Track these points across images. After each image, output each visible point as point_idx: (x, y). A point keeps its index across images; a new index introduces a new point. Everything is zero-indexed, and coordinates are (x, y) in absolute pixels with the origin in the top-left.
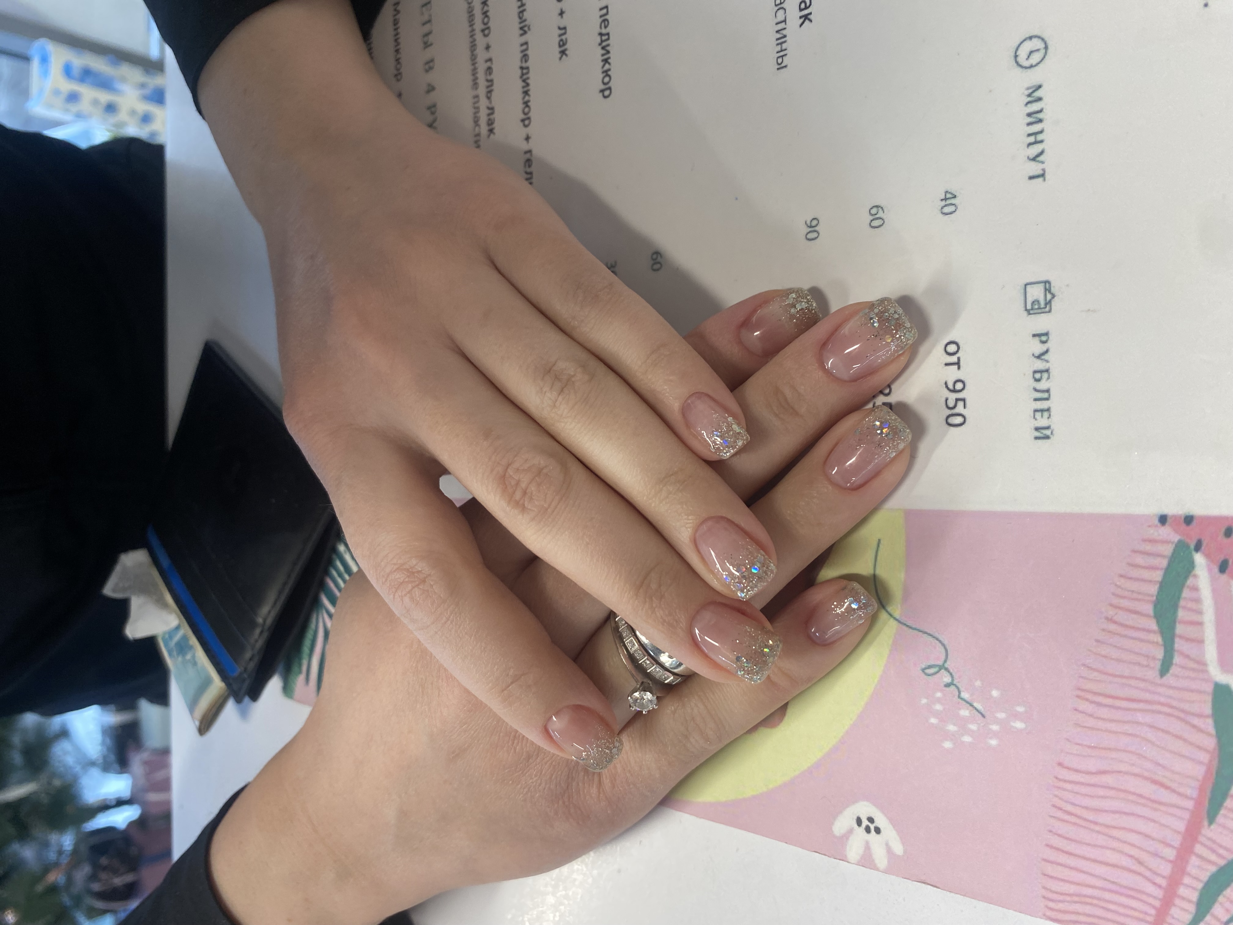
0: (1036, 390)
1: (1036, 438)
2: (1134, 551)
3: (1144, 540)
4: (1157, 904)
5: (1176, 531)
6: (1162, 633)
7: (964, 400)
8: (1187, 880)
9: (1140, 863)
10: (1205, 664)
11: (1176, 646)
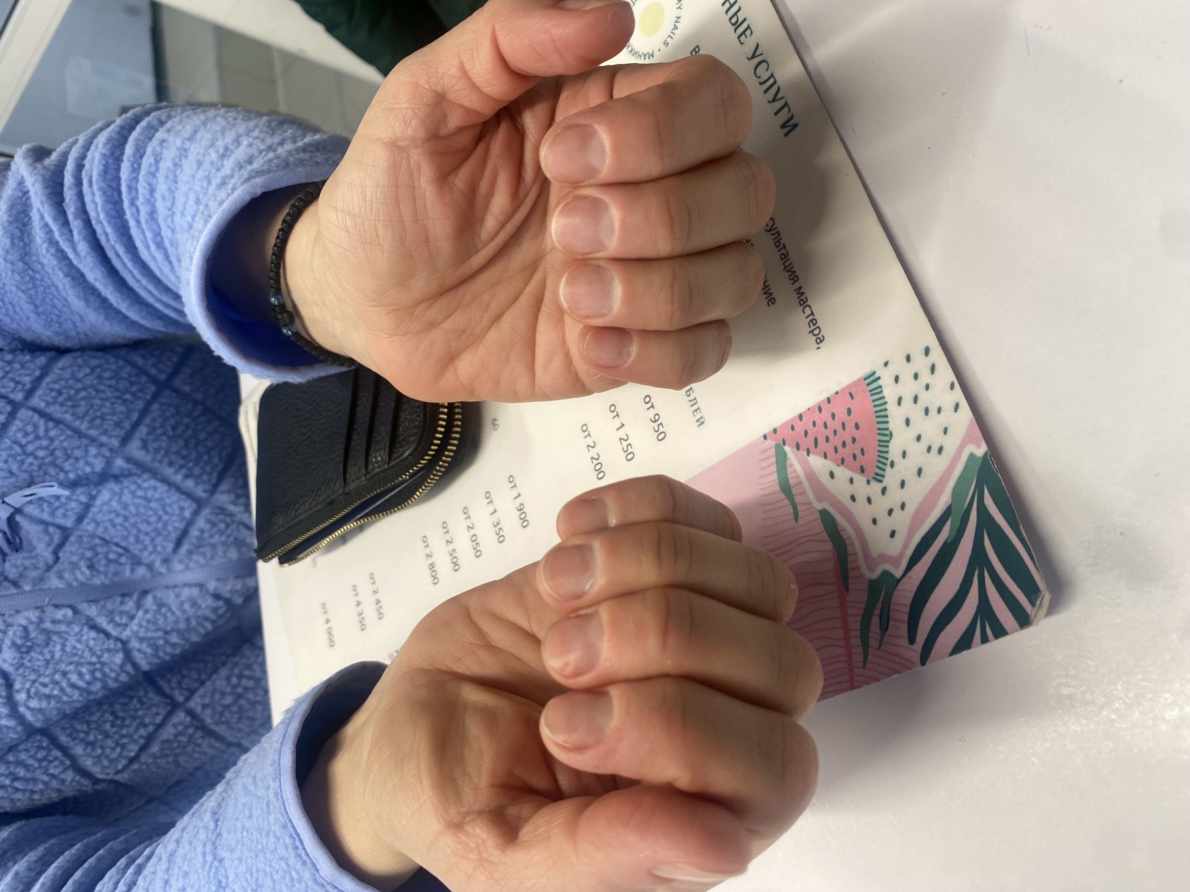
0: (690, 401)
1: (699, 426)
2: (760, 461)
3: (762, 453)
4: (845, 658)
5: (773, 440)
6: (787, 498)
7: (661, 424)
8: (852, 634)
9: (829, 638)
10: (811, 503)
11: (796, 501)
